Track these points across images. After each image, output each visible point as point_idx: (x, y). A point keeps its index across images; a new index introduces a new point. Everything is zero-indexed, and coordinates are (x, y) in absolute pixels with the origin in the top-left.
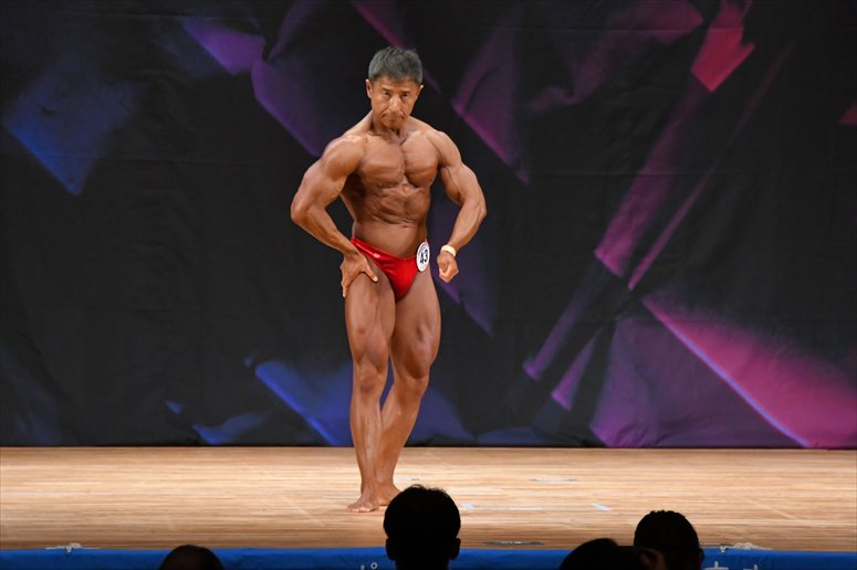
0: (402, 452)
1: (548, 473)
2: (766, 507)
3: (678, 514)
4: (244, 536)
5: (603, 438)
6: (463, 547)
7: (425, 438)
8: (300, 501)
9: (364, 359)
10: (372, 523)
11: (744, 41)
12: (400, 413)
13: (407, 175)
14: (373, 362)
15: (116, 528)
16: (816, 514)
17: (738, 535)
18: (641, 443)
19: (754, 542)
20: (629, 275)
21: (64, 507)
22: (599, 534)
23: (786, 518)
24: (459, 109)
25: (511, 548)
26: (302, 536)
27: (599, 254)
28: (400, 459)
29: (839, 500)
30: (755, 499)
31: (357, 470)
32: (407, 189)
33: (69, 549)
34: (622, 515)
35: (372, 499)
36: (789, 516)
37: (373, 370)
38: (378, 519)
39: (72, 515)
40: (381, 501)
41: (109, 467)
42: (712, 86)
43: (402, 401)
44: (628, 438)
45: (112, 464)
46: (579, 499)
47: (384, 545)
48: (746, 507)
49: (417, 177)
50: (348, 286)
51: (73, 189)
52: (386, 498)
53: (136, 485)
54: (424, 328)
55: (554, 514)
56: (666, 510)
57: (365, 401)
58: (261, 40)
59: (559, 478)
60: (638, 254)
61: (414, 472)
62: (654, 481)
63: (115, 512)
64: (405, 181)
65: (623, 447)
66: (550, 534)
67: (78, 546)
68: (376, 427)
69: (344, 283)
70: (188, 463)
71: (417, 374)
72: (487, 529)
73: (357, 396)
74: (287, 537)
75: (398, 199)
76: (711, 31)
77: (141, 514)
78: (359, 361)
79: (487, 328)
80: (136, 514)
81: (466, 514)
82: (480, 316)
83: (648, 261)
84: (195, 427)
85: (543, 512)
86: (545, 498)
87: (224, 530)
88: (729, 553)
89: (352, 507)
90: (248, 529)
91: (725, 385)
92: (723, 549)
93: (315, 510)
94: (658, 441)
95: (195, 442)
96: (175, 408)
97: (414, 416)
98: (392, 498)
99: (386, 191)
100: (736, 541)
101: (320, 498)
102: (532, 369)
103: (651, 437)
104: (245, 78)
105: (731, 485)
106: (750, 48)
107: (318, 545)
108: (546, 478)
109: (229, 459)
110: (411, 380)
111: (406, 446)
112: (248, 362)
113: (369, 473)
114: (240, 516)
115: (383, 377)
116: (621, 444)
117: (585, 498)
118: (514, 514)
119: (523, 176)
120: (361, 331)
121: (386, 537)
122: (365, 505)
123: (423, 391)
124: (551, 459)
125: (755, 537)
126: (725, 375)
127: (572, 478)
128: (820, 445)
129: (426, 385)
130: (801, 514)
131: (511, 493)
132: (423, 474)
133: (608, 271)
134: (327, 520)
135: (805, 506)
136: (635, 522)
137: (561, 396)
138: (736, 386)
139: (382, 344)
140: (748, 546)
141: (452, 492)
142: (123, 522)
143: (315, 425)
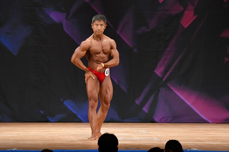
0: (103, 124)
1: (142, 130)
2: (200, 139)
3: (177, 141)
4: (60, 146)
5: (156, 120)
6: (119, 149)
7: (109, 120)
8: (75, 137)
9: (92, 99)
10: (95, 143)
11: (194, 14)
12: (102, 114)
13: (103, 50)
14: (94, 100)
15: (26, 144)
16: (213, 141)
17: (193, 146)
18: (166, 122)
19: (197, 148)
20: (163, 77)
21: (12, 139)
22: (155, 146)
23: (205, 142)
24: (118, 33)
25: (132, 150)
26: (76, 146)
27: (155, 71)
28: (102, 126)
29: (219, 137)
30: (197, 137)
31: (90, 129)
32: (103, 54)
33: (13, 150)
34: (161, 141)
35: (95, 136)
36: (206, 141)
37: (94, 102)
38: (96, 142)
39: (14, 141)
40: (97, 137)
41: (24, 128)
42: (186, 27)
43: (103, 111)
44: (163, 120)
45: (25, 127)
46: (150, 136)
47: (98, 149)
48: (195, 139)
49: (106, 51)
50: (87, 80)
51: (15, 54)
52: (98, 136)
53: (32, 133)
54: (108, 91)
55: (143, 141)
56: (174, 139)
57: (92, 110)
58: (65, 14)
59: (145, 131)
60: (166, 71)
61: (106, 129)
62: (170, 132)
63: (26, 140)
64: (102, 52)
65: (162, 123)
66: (142, 146)
67: (16, 149)
68: (95, 117)
69: (86, 79)
70: (46, 127)
71: (107, 104)
72: (125, 144)
73: (90, 109)
74: (72, 147)
75: (100, 57)
76: (186, 12)
77: (33, 141)
78: (90, 100)
79: (125, 91)
80: (31, 140)
81: (120, 141)
82: (124, 88)
83: (169, 73)
84: (47, 117)
85: (140, 140)
86: (141, 136)
87: (55, 145)
88: (190, 151)
89: (89, 139)
90: (61, 144)
91: (189, 106)
92: (188, 150)
93: (79, 140)
94: (172, 121)
95: (47, 121)
96: (42, 112)
97: (106, 115)
98: (100, 136)
99: (97, 55)
100: (192, 148)
101: (81, 136)
102: (137, 102)
103: (169, 120)
104: (61, 24)
105: (190, 133)
106: (196, 16)
107: (80, 149)
108: (141, 131)
109: (56, 126)
110: (105, 105)
111: (104, 122)
112: (62, 100)
113: (94, 129)
114: (59, 141)
115: (97, 104)
116: (161, 122)
117: (152, 136)
118: (133, 140)
119: (135, 51)
120: (91, 92)
121: (98, 147)
122: (93, 138)
123: (109, 108)
124: (142, 126)
125: (197, 147)
126: (189, 104)
127: (148, 131)
128: (214, 122)
129: (109, 106)
130: (209, 141)
131: (132, 135)
132: (108, 130)
133: (158, 76)
134: (82, 142)
135: (210, 139)
136: (165, 143)
137: (145, 109)
138: (192, 107)
139: (97, 95)
140: (195, 149)
141: (116, 135)
142: (28, 143)
143: (80, 117)
